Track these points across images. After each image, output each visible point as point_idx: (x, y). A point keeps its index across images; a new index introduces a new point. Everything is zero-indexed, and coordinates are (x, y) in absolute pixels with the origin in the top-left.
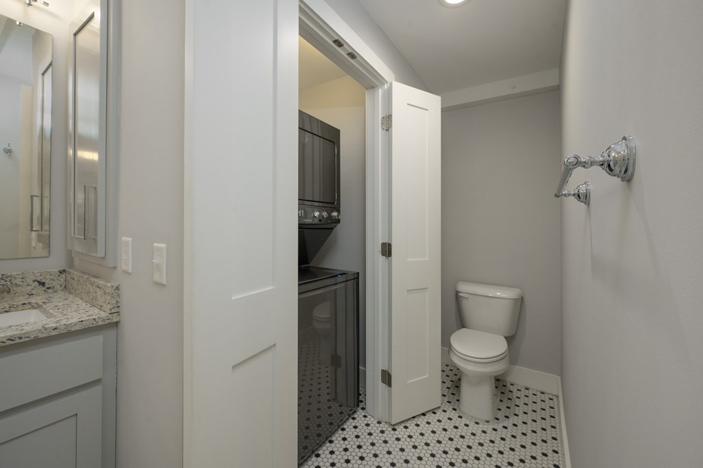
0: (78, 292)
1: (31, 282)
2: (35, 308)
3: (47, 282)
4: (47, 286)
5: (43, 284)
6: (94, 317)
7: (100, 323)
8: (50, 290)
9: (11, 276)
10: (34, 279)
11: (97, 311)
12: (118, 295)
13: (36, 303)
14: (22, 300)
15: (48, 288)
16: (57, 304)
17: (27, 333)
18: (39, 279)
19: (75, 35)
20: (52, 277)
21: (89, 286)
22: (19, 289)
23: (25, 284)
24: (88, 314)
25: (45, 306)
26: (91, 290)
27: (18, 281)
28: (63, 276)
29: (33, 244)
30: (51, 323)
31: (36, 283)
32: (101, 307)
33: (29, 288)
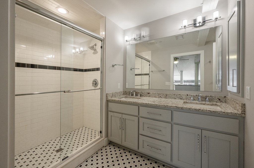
0: (230, 104)
1: (217, 99)
2: (218, 106)
3: (221, 99)
4: (221, 100)
5: (220, 100)
6: (236, 113)
7: (238, 115)
8: (221, 102)
9: (212, 96)
10: (218, 98)
11: (236, 111)
12: (245, 107)
13: (218, 105)
14: (215, 103)
15: (221, 101)
16: (224, 106)
17: (217, 111)
18: (219, 98)
19: (228, 21)
20: (222, 98)
21: (234, 102)
22: (214, 100)
23: (215, 99)
24: (234, 111)
25: (221, 106)
26: (234, 104)
27: (214, 98)
28: (225, 98)
29: (216, 88)
30: (223, 111)
31: (218, 99)
32: (238, 110)
33: (216, 100)
